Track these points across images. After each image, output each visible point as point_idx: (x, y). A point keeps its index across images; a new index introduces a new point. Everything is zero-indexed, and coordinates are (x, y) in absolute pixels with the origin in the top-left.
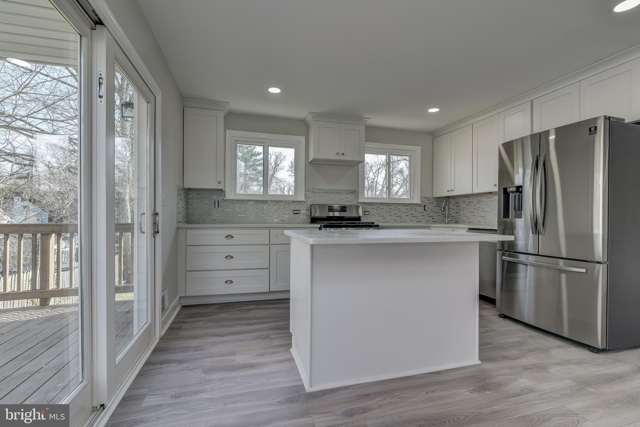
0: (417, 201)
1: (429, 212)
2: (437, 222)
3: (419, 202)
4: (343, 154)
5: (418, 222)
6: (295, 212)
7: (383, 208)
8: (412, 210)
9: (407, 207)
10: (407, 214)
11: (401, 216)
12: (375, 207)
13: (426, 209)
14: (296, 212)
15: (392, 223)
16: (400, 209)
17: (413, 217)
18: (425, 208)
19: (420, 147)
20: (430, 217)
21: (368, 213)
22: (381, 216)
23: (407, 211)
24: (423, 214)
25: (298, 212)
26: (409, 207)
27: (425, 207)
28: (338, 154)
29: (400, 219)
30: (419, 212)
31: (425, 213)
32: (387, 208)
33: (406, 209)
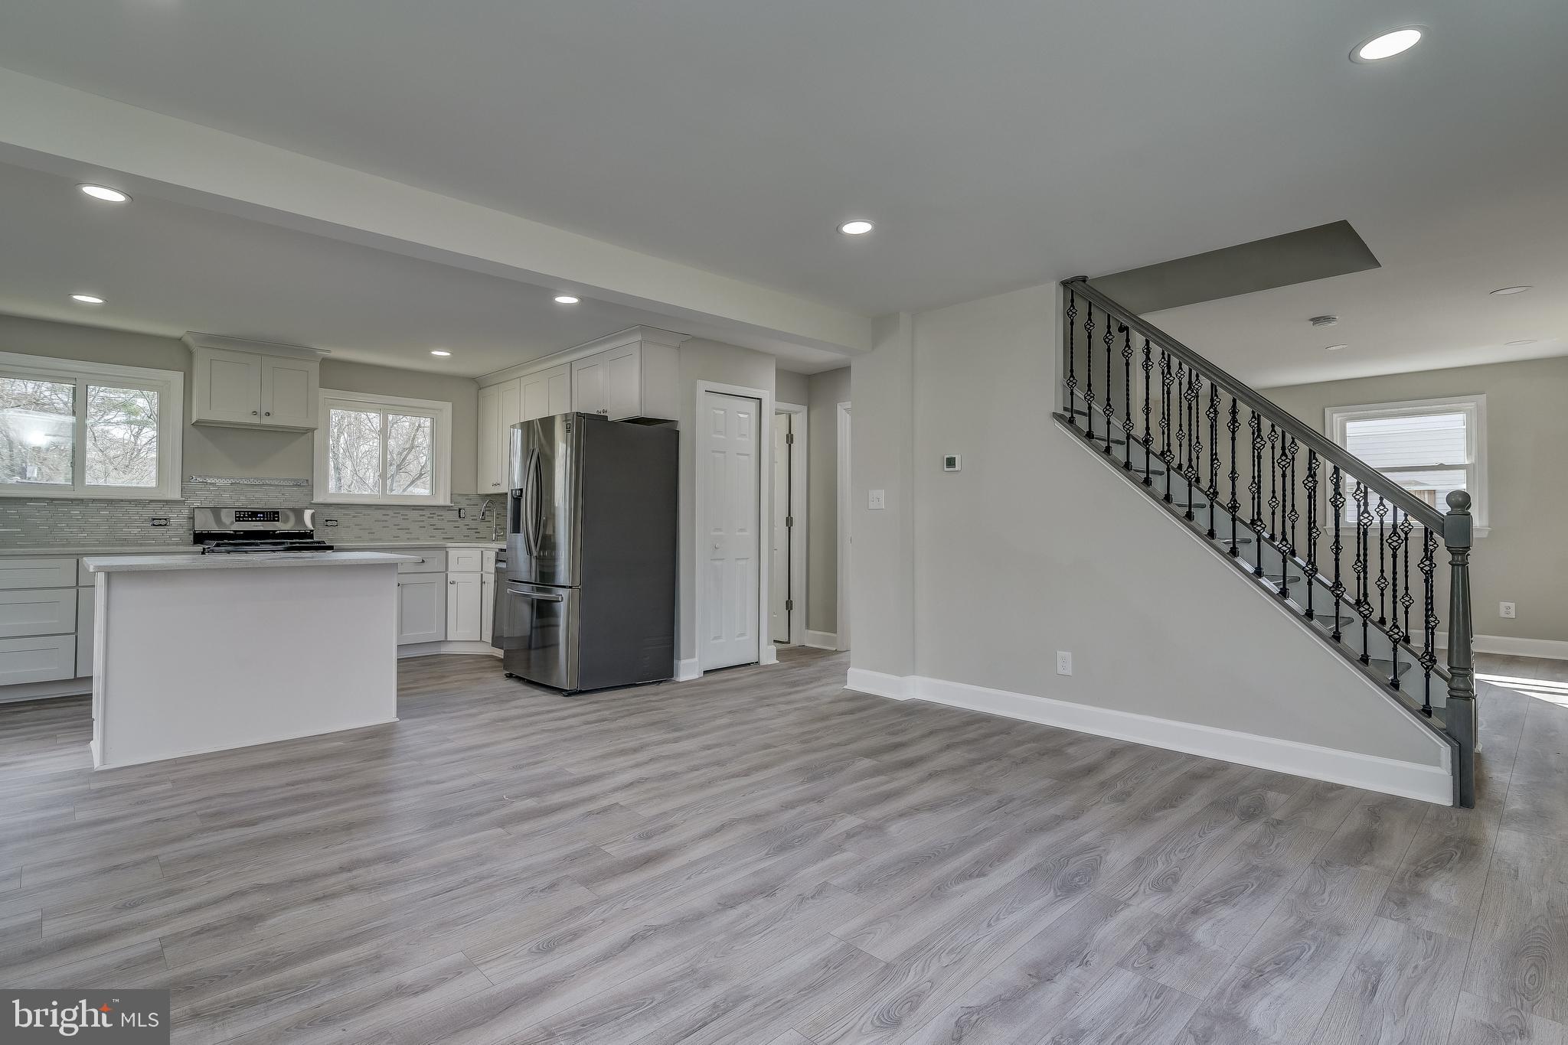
0: (444, 500)
1: (466, 521)
2: (485, 538)
3: (448, 503)
4: (268, 414)
5: (444, 538)
6: (156, 522)
7: (369, 515)
8: (432, 517)
9: (421, 512)
10: (422, 524)
11: (408, 529)
12: (352, 512)
13: (462, 515)
14: (160, 523)
15: (391, 541)
16: (406, 515)
17: (435, 529)
18: (459, 513)
19: (451, 403)
20: (472, 529)
21: (335, 523)
22: (364, 529)
23: (421, 518)
24: (456, 524)
25: (163, 522)
26: (427, 513)
27: (460, 511)
28: (255, 413)
29: (407, 533)
30: (448, 521)
31: (461, 523)
32: (378, 514)
33: (421, 516)
